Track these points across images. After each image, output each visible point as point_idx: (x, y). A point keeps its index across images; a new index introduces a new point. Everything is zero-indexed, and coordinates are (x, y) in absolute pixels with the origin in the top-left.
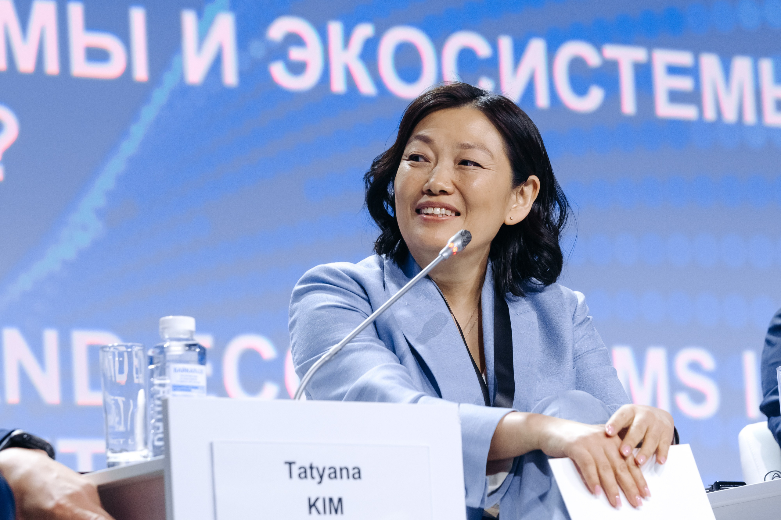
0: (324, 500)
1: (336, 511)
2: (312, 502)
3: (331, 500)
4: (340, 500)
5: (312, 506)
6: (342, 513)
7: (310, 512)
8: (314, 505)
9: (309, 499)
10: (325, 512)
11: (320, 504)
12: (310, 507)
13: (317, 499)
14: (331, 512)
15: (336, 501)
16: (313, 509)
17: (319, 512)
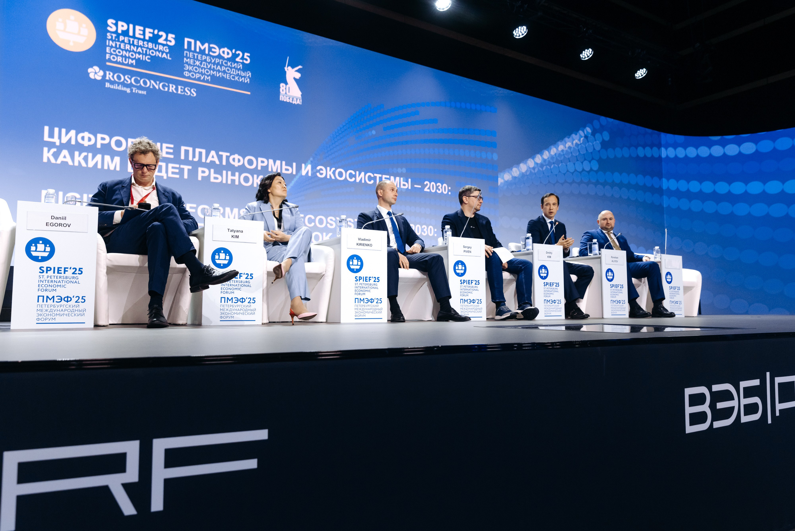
0: (235, 236)
1: (237, 238)
4: (238, 236)
6: (239, 238)
7: (232, 238)
8: (233, 236)
17: (234, 238)
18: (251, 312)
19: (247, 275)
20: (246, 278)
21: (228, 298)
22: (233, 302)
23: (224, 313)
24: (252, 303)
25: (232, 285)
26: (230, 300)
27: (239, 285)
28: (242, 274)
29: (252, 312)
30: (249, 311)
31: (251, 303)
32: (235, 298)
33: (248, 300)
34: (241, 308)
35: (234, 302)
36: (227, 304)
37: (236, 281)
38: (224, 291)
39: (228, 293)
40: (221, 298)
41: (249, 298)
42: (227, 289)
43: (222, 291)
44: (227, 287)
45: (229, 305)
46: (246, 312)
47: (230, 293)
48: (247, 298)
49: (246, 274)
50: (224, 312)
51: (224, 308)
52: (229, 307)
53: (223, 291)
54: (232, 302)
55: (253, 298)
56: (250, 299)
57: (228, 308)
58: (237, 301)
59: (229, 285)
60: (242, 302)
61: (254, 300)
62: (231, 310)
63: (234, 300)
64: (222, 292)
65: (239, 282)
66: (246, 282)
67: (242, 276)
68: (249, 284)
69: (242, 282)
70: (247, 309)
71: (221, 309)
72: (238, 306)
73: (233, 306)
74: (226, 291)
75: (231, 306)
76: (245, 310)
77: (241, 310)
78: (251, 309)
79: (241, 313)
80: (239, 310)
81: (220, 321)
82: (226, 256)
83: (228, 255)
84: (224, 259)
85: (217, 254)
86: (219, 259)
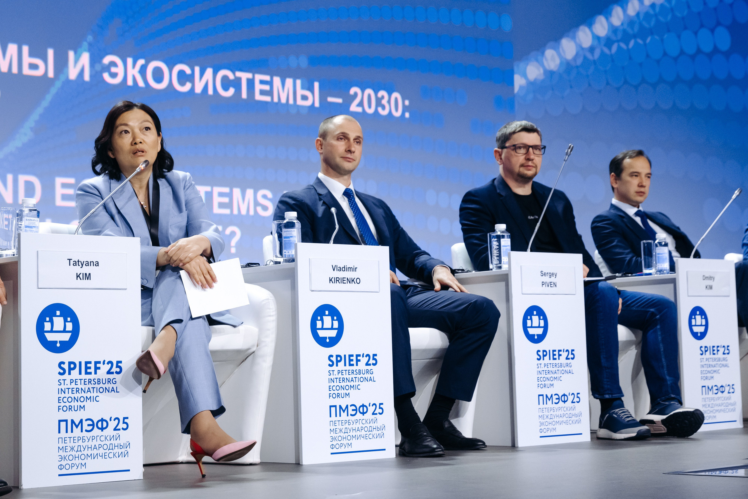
0: (83, 274)
1: (88, 279)
2: (78, 275)
3: (86, 274)
4: (90, 274)
5: (78, 276)
6: (90, 279)
7: (77, 279)
8: (79, 276)
9: (77, 274)
10: (83, 279)
11: (81, 276)
12: (77, 277)
13: (80, 274)
14: (85, 279)
15: (88, 275)
16: (78, 278)
17: (81, 279)
18: (120, 451)
19: (110, 365)
20: (109, 372)
21: (73, 422)
22: (84, 430)
23: (67, 458)
24: (123, 429)
25: (80, 391)
26: (77, 427)
27: (95, 389)
28: (99, 362)
29: (123, 450)
30: (116, 450)
31: (119, 430)
32: (86, 420)
33: (113, 424)
34: (99, 442)
35: (86, 431)
36: (72, 435)
37: (87, 381)
38: (65, 404)
39: (73, 409)
40: (60, 421)
41: (114, 420)
42: (70, 400)
43: (60, 404)
44: (70, 395)
45: (76, 439)
46: (110, 451)
47: (76, 409)
48: (111, 418)
49: (108, 363)
50: (65, 454)
51: (66, 445)
52: (76, 441)
53: (62, 404)
54: (82, 431)
55: (124, 418)
56: (117, 421)
57: (74, 445)
58: (91, 427)
59: (75, 390)
60: (102, 429)
61: (127, 424)
62: (79, 450)
63: (85, 424)
64: (61, 408)
65: (95, 383)
66: (108, 381)
67: (99, 368)
68: (115, 386)
69: (99, 381)
70: (111, 445)
71: (59, 447)
72: (92, 439)
73: (83, 439)
74: (69, 406)
75: (79, 438)
76: (108, 448)
77: (99, 448)
78: (120, 446)
79: (101, 455)
80: (96, 448)
81: (59, 475)
82: (67, 323)
83: (69, 319)
84: (62, 329)
85: (48, 319)
86: (52, 331)
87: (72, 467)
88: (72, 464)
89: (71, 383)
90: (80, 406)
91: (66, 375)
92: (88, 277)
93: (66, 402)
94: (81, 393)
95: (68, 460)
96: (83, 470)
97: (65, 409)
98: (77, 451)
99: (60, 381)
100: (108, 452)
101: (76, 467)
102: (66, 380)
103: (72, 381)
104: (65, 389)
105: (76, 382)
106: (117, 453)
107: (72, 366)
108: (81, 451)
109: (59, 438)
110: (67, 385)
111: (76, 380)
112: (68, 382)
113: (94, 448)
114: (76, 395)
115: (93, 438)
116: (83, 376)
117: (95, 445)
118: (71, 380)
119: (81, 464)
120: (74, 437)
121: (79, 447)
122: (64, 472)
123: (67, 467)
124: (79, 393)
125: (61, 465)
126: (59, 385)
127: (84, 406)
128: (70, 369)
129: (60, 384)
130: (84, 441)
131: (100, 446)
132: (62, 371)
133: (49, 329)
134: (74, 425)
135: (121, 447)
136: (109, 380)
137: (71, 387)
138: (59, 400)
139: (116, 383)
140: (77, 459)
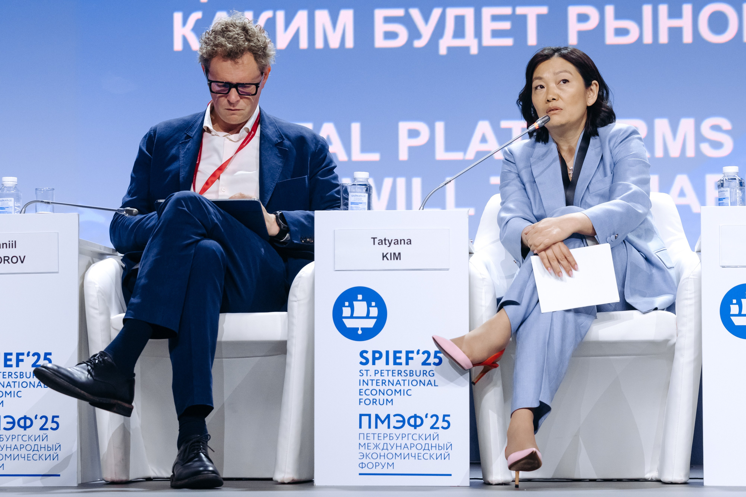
0: (391, 254)
1: (397, 259)
2: (384, 255)
3: (394, 254)
4: (399, 254)
6: (400, 259)
7: (383, 260)
8: (386, 256)
9: (383, 254)
10: (391, 259)
11: (388, 256)
12: (383, 257)
13: (387, 253)
14: (394, 259)
15: (397, 255)
16: (385, 258)
17: (388, 259)
18: (439, 452)
19: (426, 355)
20: (425, 363)
21: (377, 416)
22: (391, 426)
23: (370, 456)
24: (443, 428)
25: (387, 383)
26: (383, 422)
27: (406, 382)
28: (412, 352)
29: (442, 452)
30: (434, 451)
31: (438, 428)
32: (395, 416)
33: (429, 422)
34: (411, 441)
35: (394, 427)
36: (376, 431)
37: (396, 372)
38: (367, 397)
39: (377, 403)
40: (361, 415)
41: (432, 417)
42: (374, 392)
43: (361, 397)
44: (375, 387)
45: (382, 435)
46: (425, 452)
47: (382, 403)
48: (427, 415)
49: (424, 353)
50: (368, 451)
51: (368, 441)
52: (382, 438)
53: (364, 397)
54: (389, 427)
55: (445, 416)
56: (435, 418)
57: (378, 442)
58: (401, 424)
59: (380, 381)
60: (415, 426)
61: (448, 422)
62: (385, 448)
63: (393, 420)
64: (362, 401)
65: (406, 375)
66: (423, 374)
67: (412, 358)
68: (432, 379)
69: (412, 373)
70: (427, 445)
71: (360, 444)
72: (402, 437)
73: (390, 436)
74: (373, 399)
75: (385, 435)
76: (423, 448)
77: (411, 447)
78: (439, 446)
79: (413, 455)
80: (407, 447)
81: (360, 474)
82: (370, 308)
83: (373, 304)
84: (365, 315)
85: (347, 304)
86: (352, 317)
87: (376, 466)
88: (376, 463)
89: (375, 373)
90: (387, 400)
91: (370, 366)
92: (397, 256)
93: (369, 395)
94: (389, 385)
95: (370, 457)
96: (390, 471)
97: (367, 402)
98: (383, 449)
99: (361, 371)
100: (423, 453)
101: (381, 466)
102: (369, 370)
103: (377, 372)
104: (368, 380)
105: (381, 373)
106: (435, 455)
107: (377, 355)
108: (387, 449)
109: (360, 434)
110: (370, 376)
111: (381, 371)
112: (371, 372)
113: (404, 447)
114: (382, 388)
115: (404, 436)
116: (391, 366)
117: (406, 444)
118: (375, 371)
119: (388, 463)
120: (378, 434)
121: (385, 445)
122: (366, 470)
123: (370, 466)
124: (386, 385)
125: (362, 463)
126: (360, 375)
127: (392, 400)
128: (374, 359)
129: (362, 375)
130: (391, 438)
131: (412, 445)
132: (364, 361)
133: (349, 315)
134: (378, 420)
135: (440, 448)
136: (425, 372)
137: (376, 378)
138: (360, 392)
139: (434, 376)
140: (382, 458)
